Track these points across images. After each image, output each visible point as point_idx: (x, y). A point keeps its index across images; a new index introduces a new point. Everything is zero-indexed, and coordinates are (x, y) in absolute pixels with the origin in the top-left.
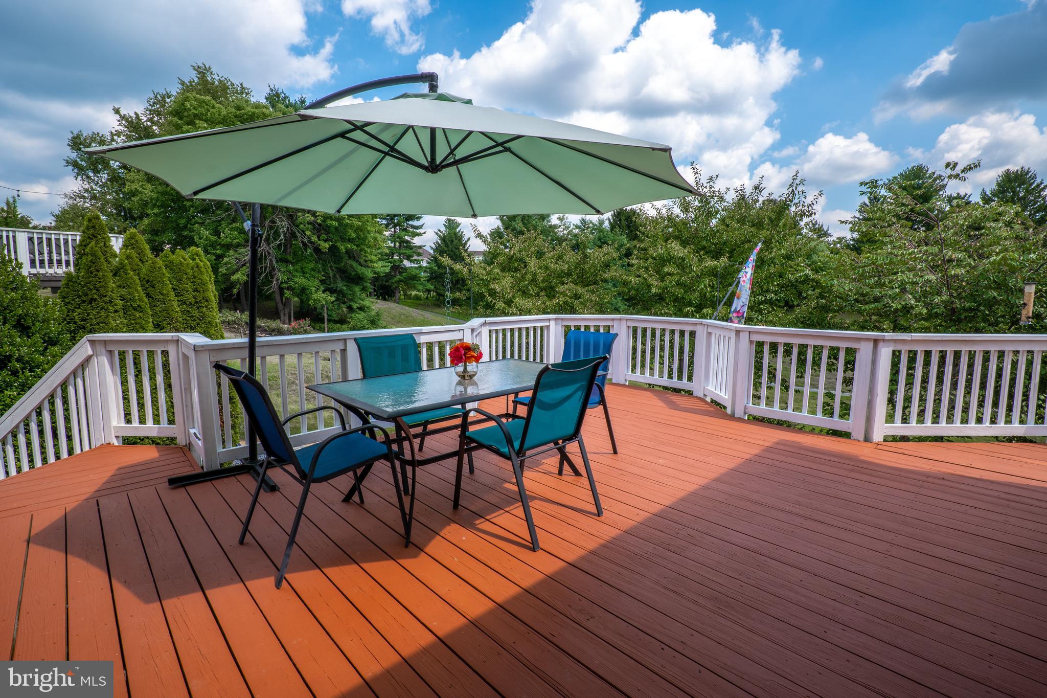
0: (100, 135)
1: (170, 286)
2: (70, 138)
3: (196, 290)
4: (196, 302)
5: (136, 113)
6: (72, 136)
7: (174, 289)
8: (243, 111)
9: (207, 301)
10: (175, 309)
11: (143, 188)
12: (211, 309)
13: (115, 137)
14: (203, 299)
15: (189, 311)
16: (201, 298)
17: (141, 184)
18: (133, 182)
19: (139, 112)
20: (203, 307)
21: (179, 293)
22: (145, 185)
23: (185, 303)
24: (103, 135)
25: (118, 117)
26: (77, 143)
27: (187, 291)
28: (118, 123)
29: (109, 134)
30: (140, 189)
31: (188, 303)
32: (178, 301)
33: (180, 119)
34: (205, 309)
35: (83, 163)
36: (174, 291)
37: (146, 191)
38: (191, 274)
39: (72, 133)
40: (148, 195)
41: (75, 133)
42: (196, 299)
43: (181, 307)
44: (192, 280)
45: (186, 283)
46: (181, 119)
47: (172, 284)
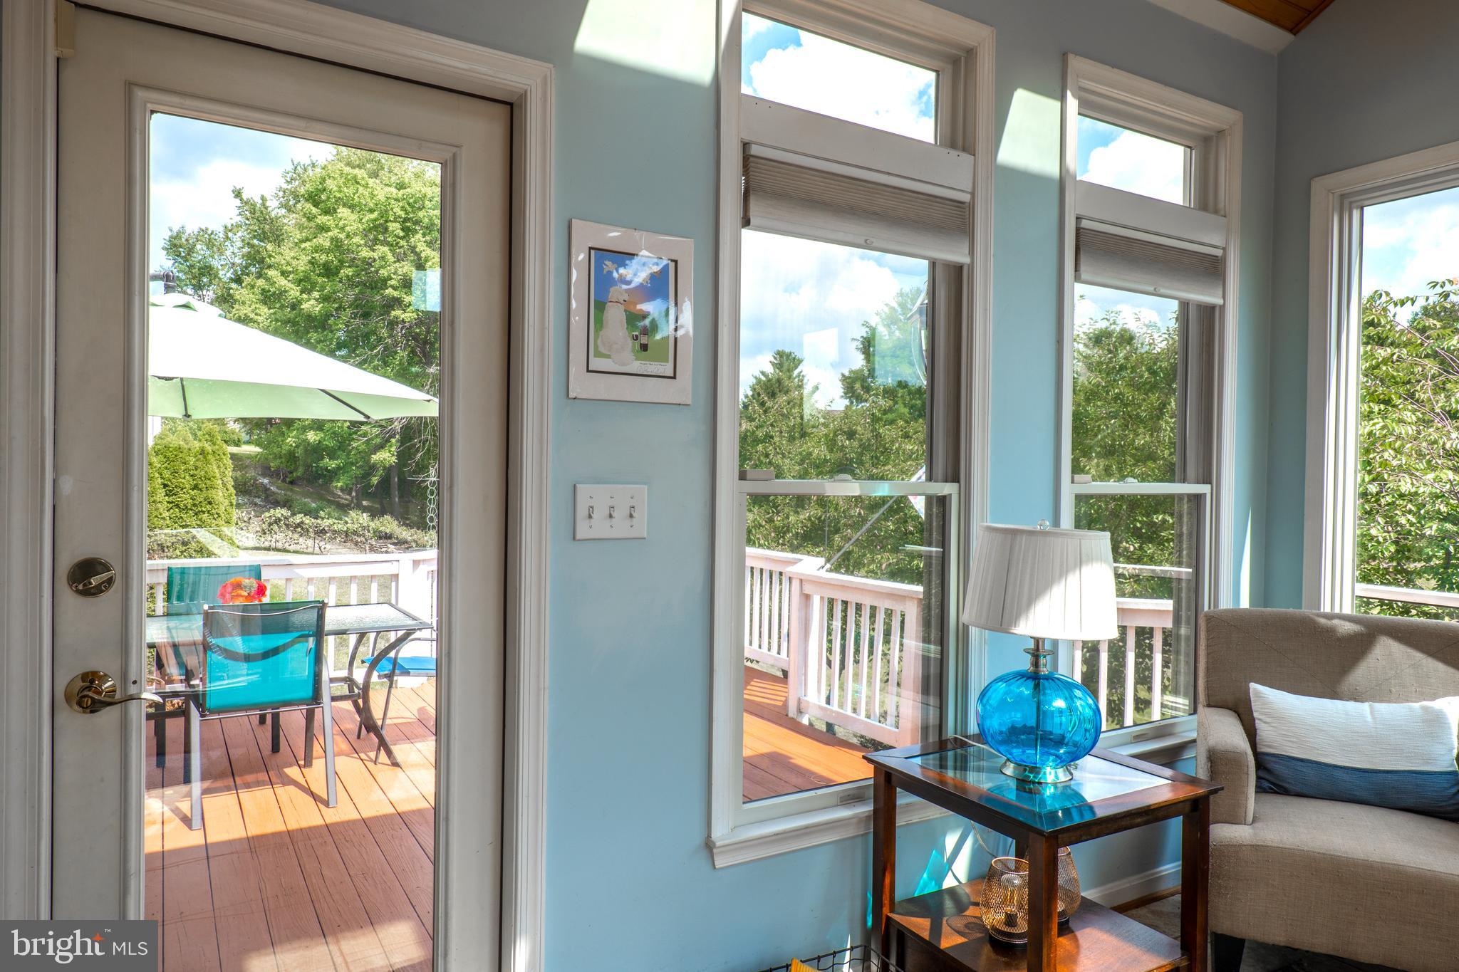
0: (209, 232)
1: (160, 481)
2: (167, 238)
3: (195, 487)
4: (195, 505)
5: (263, 198)
6: (170, 234)
7: (165, 486)
8: (408, 190)
9: (210, 503)
10: (161, 514)
11: (256, 314)
12: (215, 516)
13: (230, 235)
14: (205, 500)
15: (181, 517)
16: (202, 500)
17: (253, 307)
18: (244, 303)
19: (268, 197)
20: (204, 512)
21: (170, 491)
22: (259, 309)
23: (177, 506)
24: (213, 232)
25: (238, 202)
26: (175, 246)
27: (182, 489)
28: (238, 212)
29: (222, 229)
30: (252, 315)
31: (182, 506)
32: (168, 502)
33: (314, 206)
34: (206, 515)
35: (180, 275)
36: (164, 488)
37: (260, 319)
38: (192, 463)
39: (171, 230)
40: (261, 325)
41: (175, 230)
42: (194, 500)
43: (172, 511)
44: (192, 472)
45: (183, 476)
46: (316, 205)
47: (162, 478)
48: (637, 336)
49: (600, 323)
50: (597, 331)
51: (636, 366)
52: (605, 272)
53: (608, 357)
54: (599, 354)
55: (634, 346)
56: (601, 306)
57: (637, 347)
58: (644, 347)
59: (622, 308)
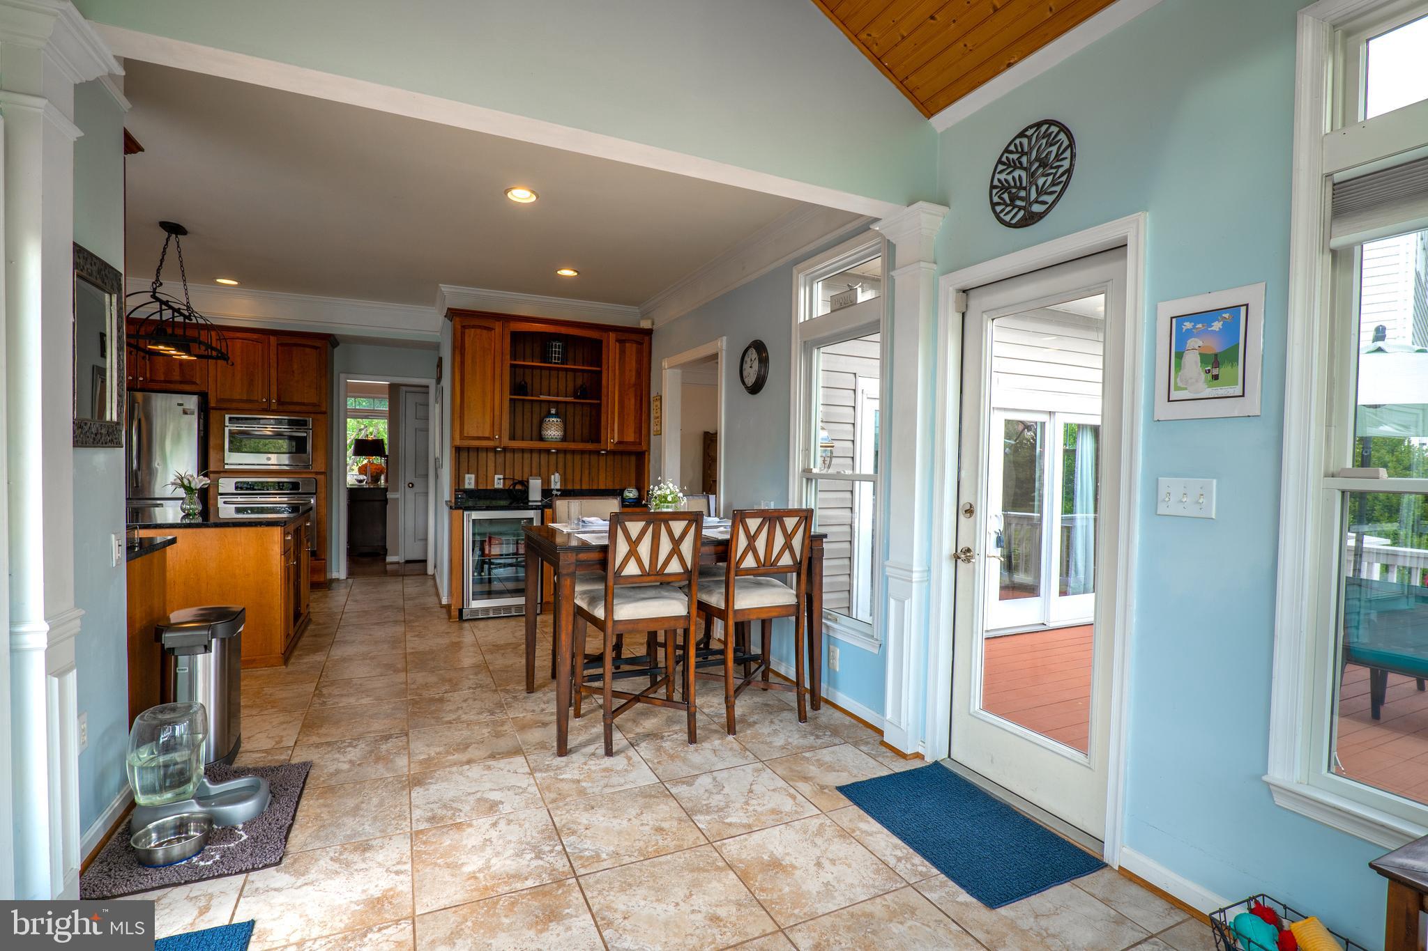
48: (1209, 370)
49: (1179, 366)
50: (1176, 372)
51: (1208, 392)
52: (1184, 330)
53: (1186, 389)
54: (1178, 388)
55: (1206, 379)
56: (1180, 356)
57: (1209, 376)
58: (1216, 377)
59: (1197, 352)
